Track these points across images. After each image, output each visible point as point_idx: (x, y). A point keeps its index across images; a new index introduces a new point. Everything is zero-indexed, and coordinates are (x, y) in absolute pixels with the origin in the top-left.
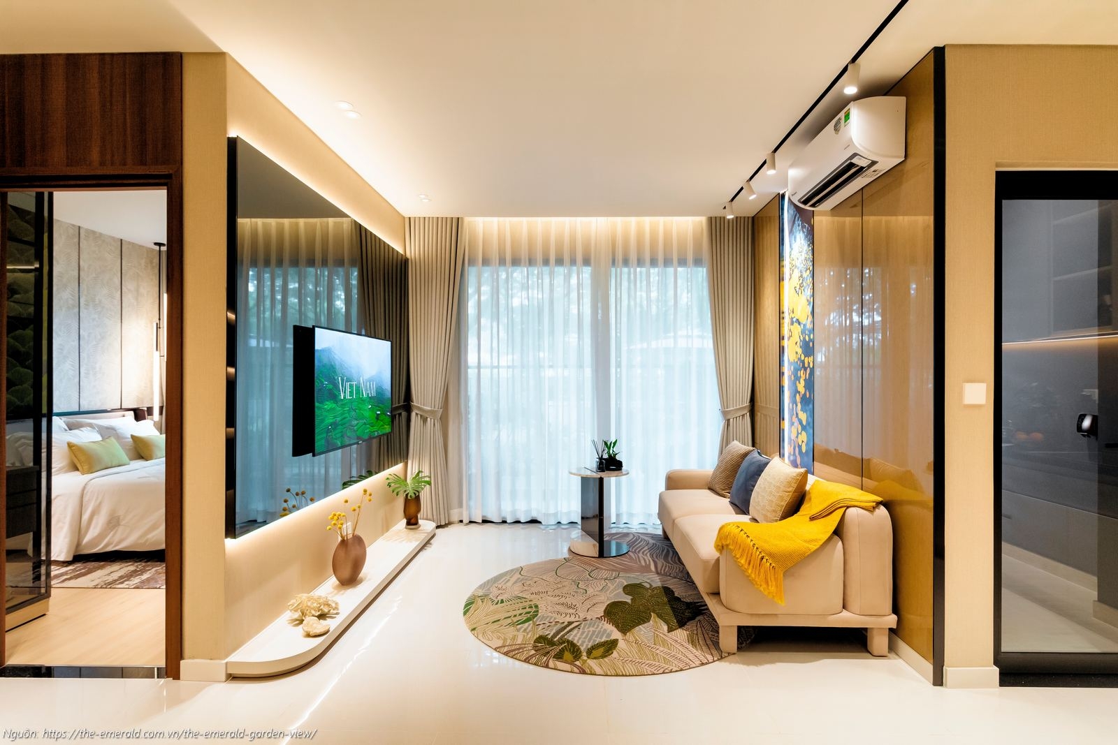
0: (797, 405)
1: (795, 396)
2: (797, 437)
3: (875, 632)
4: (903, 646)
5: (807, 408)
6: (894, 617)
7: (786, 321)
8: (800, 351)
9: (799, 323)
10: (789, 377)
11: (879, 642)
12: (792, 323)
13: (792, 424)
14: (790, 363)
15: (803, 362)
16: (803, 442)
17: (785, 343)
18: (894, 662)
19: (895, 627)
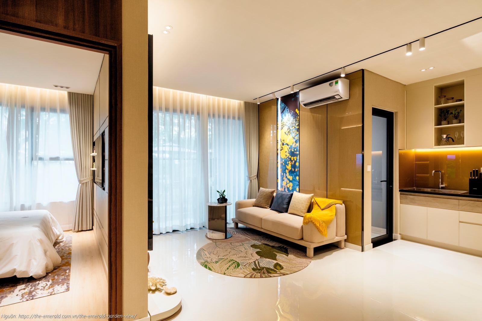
0: (286, 174)
1: (285, 170)
2: (287, 185)
3: (342, 241)
4: (347, 244)
5: (293, 174)
6: (346, 236)
7: (280, 144)
8: (288, 155)
9: (288, 145)
10: (282, 164)
11: (343, 244)
12: (283, 144)
13: (282, 180)
14: (282, 159)
15: (290, 159)
16: (290, 186)
17: (279, 151)
18: (346, 249)
19: (346, 238)
